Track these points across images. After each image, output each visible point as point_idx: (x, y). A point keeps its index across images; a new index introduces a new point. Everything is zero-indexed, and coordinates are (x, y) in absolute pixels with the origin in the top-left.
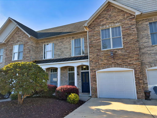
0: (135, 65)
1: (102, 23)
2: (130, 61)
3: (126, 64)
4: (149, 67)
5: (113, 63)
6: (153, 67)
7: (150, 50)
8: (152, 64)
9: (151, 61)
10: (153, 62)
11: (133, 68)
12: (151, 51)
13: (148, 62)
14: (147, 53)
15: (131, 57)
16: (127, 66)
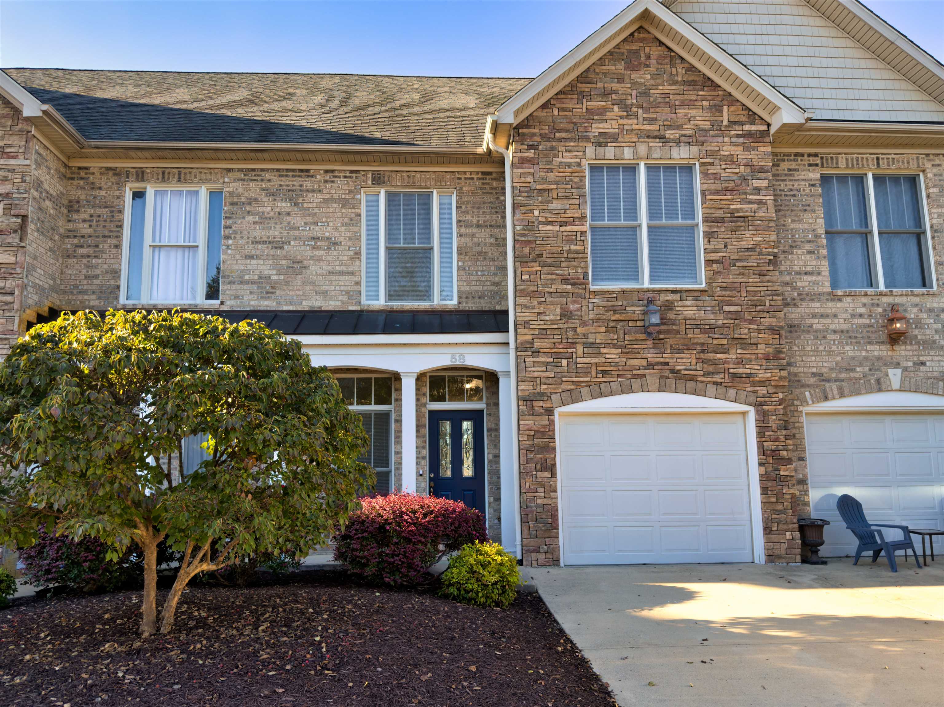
0: (762, 383)
1: (596, 129)
2: (740, 362)
3: (718, 378)
4: (817, 400)
5: (650, 366)
6: (834, 398)
7: (822, 316)
8: (827, 385)
9: (824, 370)
10: (834, 375)
11: (752, 399)
12: (829, 321)
13: (814, 374)
14: (811, 326)
15: (742, 343)
16: (721, 390)
